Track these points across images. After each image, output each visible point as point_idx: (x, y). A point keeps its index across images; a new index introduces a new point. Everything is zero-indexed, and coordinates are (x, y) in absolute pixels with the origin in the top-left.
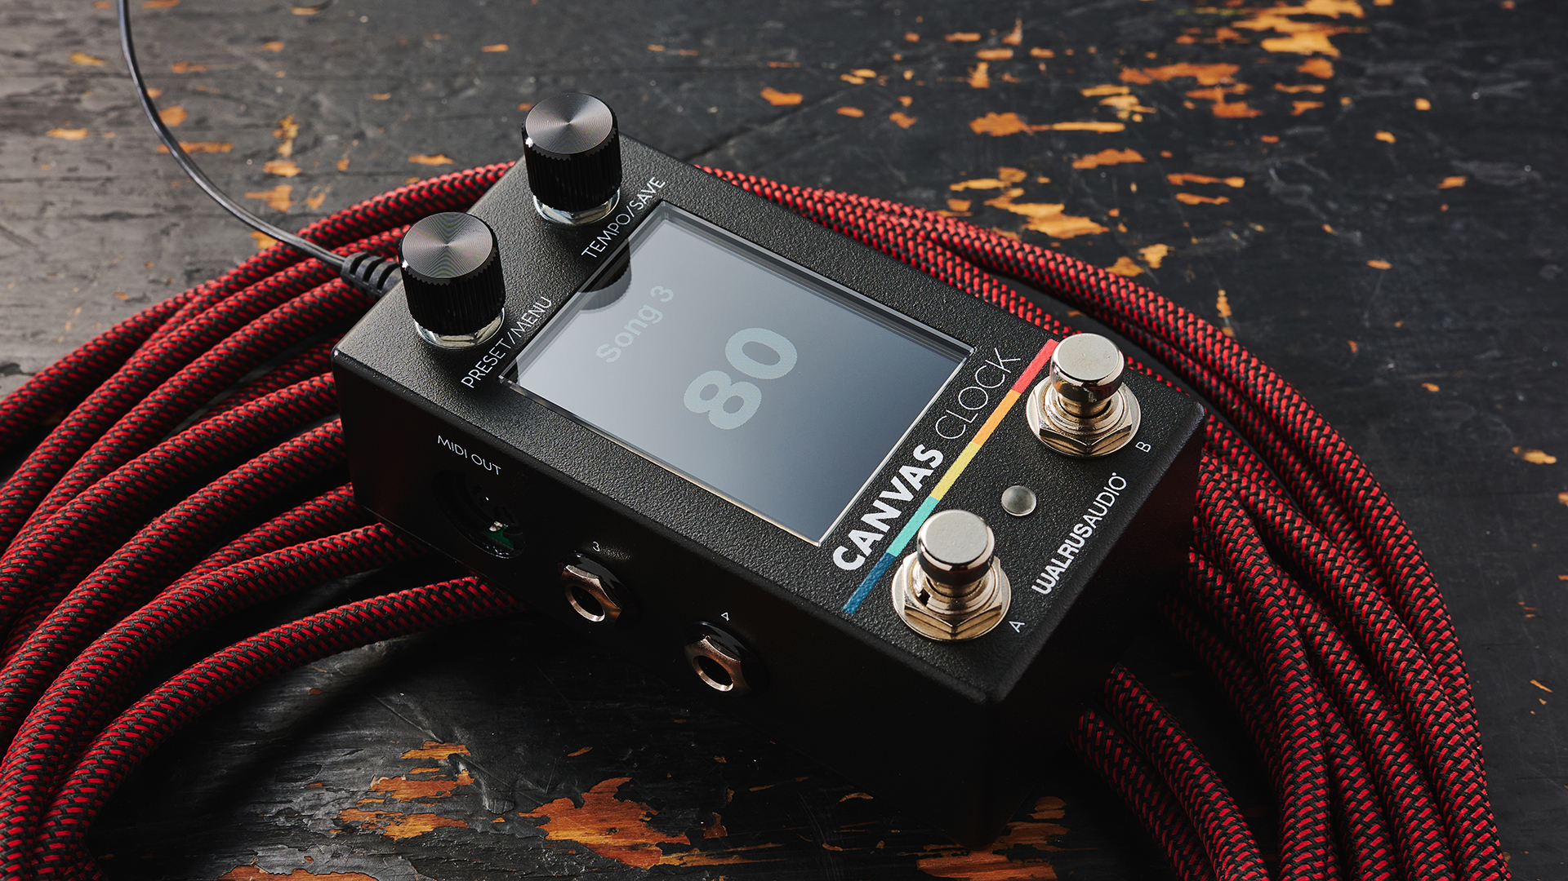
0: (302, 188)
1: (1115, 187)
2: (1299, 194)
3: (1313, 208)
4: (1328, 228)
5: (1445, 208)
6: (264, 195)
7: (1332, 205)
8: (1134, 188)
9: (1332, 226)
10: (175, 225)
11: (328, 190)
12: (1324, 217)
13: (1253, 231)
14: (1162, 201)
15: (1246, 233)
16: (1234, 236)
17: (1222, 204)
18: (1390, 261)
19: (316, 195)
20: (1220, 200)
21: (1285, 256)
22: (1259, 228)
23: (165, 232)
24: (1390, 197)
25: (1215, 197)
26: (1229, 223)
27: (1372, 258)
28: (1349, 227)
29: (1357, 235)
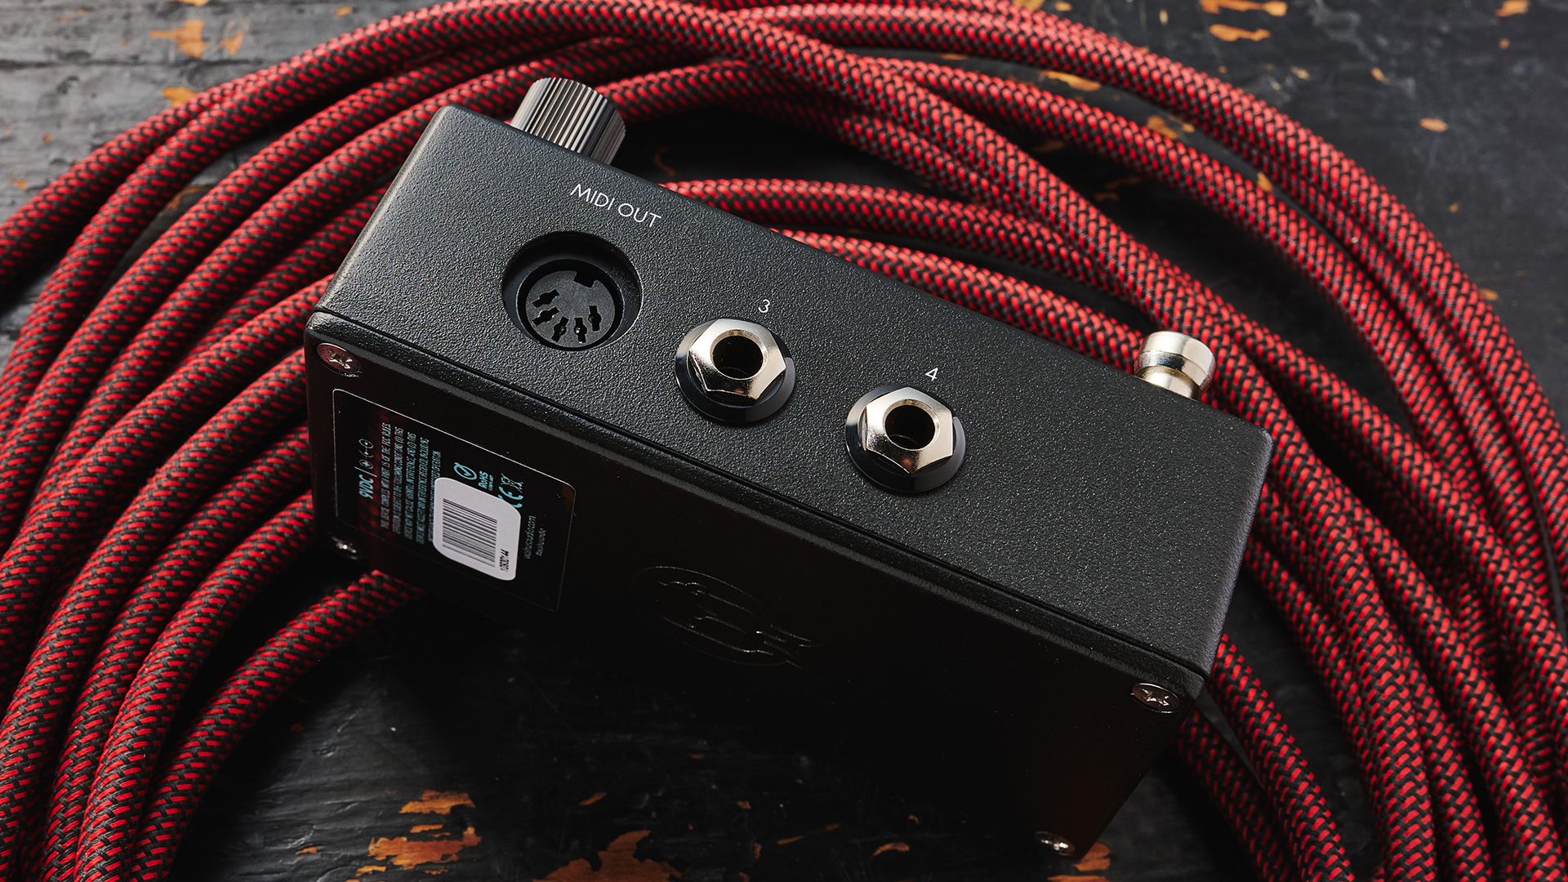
0: (215, 23)
1: (1143, 17)
2: (1344, 25)
3: (1361, 45)
4: (1378, 74)
5: (1504, 44)
6: (171, 35)
7: (1383, 41)
8: (1164, 17)
9: (1385, 71)
10: (74, 78)
11: (246, 26)
12: (1373, 58)
13: (1295, 77)
14: (1196, 36)
15: (1289, 82)
16: (1276, 86)
17: (1263, 40)
18: (1446, 120)
19: (232, 38)
20: (1260, 35)
21: (1332, 115)
22: (1303, 74)
23: (63, 89)
24: (1445, 28)
25: (1253, 30)
26: (1270, 67)
27: (1427, 116)
28: (1402, 73)
29: (1409, 84)
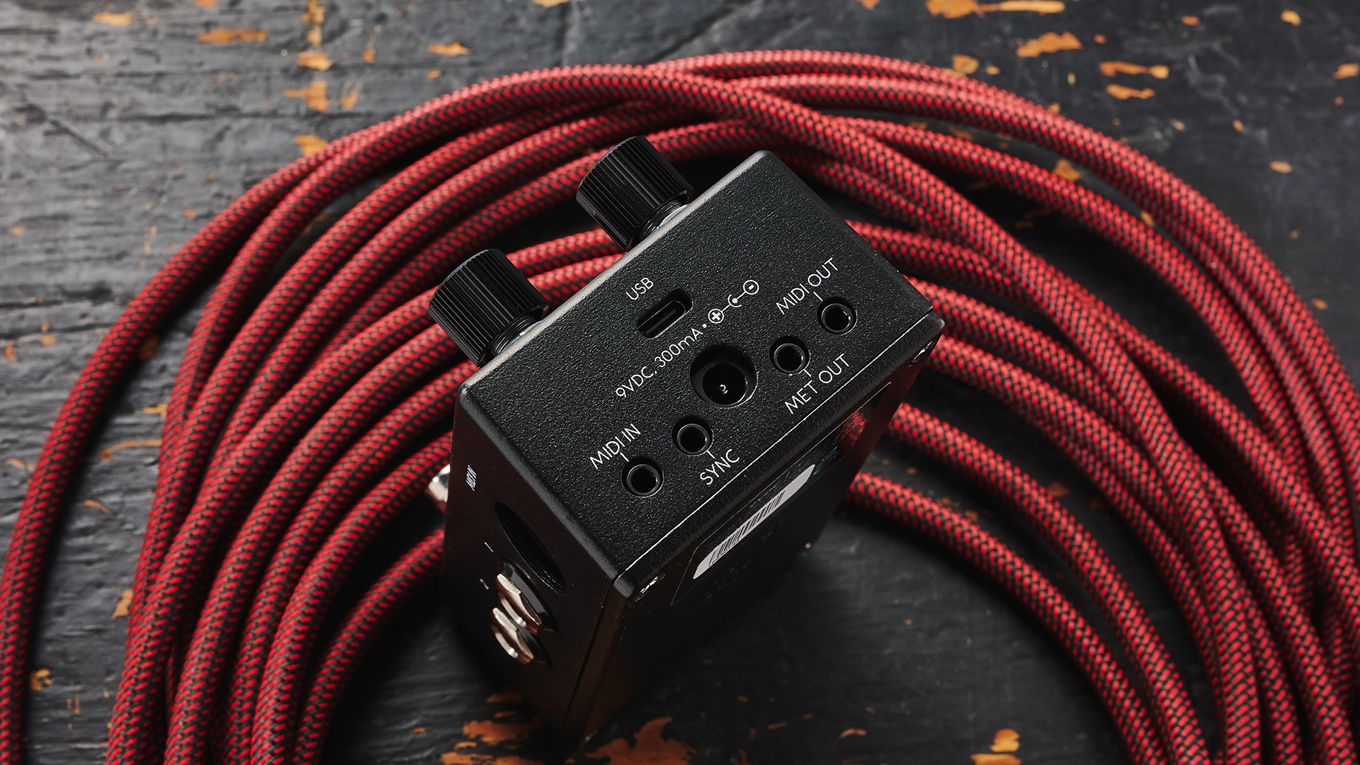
0: (335, 83)
1: (1055, 79)
2: (1212, 86)
3: (1226, 102)
4: (1238, 126)
5: (1339, 101)
6: (301, 94)
7: (1243, 99)
8: (1071, 79)
9: (1244, 123)
11: (359, 86)
12: (1235, 112)
13: (1174, 129)
14: (1097, 94)
15: (1169, 132)
16: (1158, 135)
17: (1149, 99)
18: (1291, 163)
19: (349, 94)
20: (1146, 94)
21: (1201, 158)
22: (1179, 126)
24: (1292, 88)
25: (1141, 88)
26: (1153, 120)
27: (1276, 159)
28: (1257, 125)
29: (1263, 134)
